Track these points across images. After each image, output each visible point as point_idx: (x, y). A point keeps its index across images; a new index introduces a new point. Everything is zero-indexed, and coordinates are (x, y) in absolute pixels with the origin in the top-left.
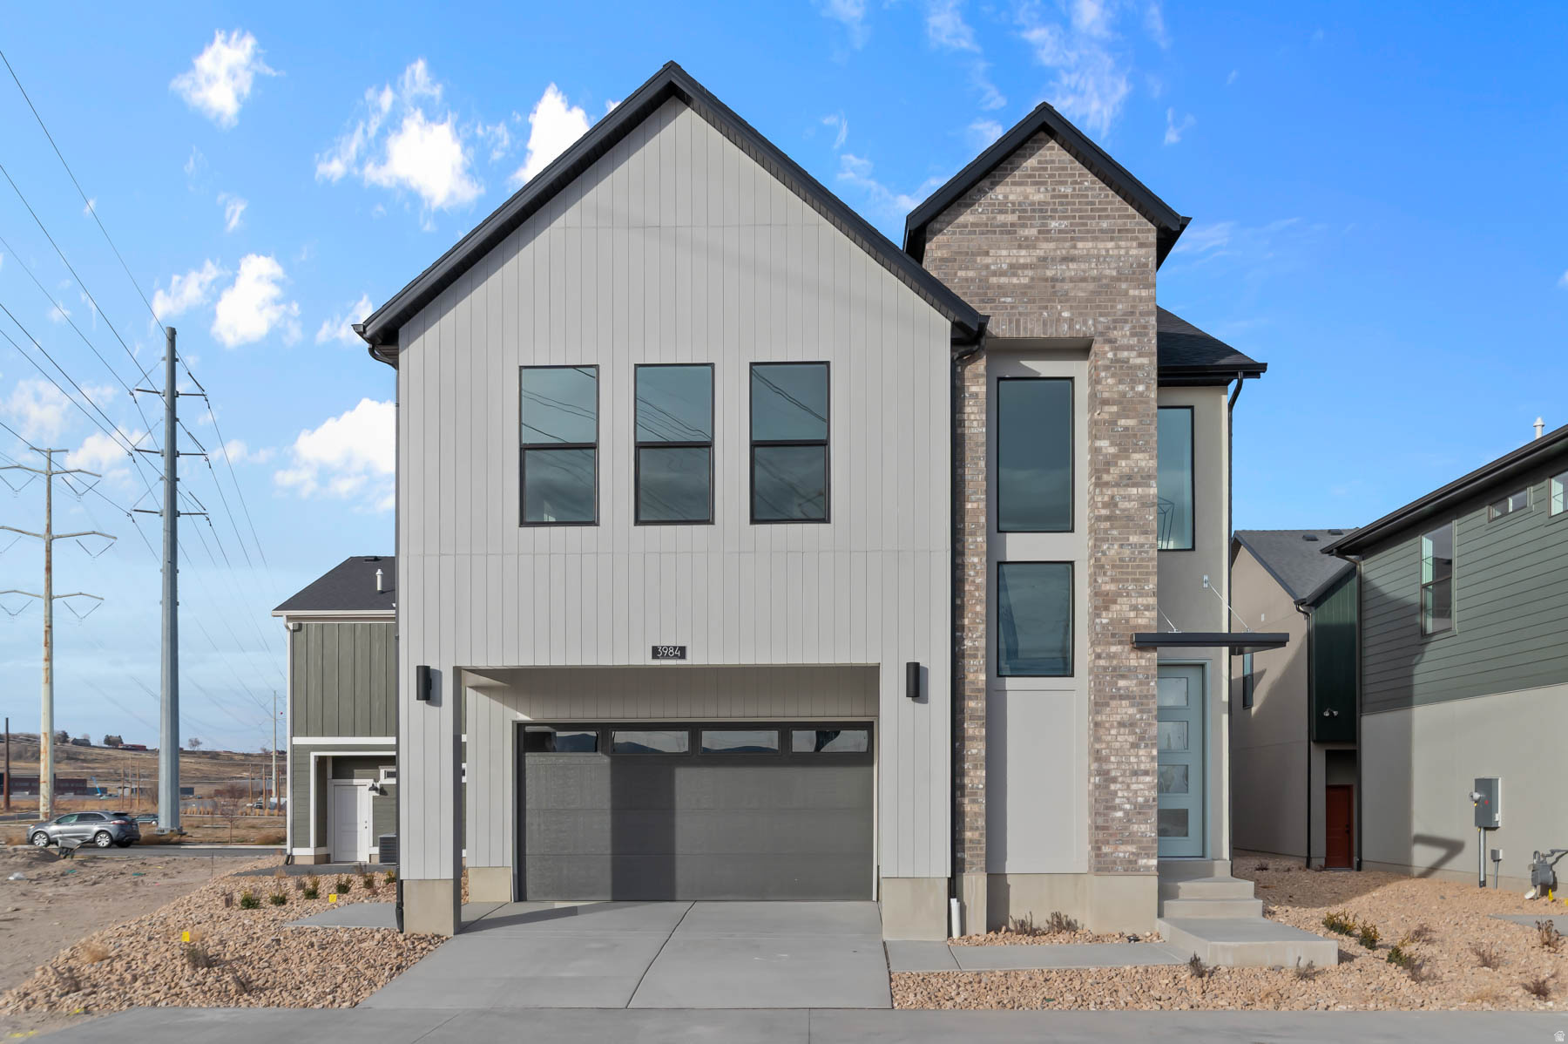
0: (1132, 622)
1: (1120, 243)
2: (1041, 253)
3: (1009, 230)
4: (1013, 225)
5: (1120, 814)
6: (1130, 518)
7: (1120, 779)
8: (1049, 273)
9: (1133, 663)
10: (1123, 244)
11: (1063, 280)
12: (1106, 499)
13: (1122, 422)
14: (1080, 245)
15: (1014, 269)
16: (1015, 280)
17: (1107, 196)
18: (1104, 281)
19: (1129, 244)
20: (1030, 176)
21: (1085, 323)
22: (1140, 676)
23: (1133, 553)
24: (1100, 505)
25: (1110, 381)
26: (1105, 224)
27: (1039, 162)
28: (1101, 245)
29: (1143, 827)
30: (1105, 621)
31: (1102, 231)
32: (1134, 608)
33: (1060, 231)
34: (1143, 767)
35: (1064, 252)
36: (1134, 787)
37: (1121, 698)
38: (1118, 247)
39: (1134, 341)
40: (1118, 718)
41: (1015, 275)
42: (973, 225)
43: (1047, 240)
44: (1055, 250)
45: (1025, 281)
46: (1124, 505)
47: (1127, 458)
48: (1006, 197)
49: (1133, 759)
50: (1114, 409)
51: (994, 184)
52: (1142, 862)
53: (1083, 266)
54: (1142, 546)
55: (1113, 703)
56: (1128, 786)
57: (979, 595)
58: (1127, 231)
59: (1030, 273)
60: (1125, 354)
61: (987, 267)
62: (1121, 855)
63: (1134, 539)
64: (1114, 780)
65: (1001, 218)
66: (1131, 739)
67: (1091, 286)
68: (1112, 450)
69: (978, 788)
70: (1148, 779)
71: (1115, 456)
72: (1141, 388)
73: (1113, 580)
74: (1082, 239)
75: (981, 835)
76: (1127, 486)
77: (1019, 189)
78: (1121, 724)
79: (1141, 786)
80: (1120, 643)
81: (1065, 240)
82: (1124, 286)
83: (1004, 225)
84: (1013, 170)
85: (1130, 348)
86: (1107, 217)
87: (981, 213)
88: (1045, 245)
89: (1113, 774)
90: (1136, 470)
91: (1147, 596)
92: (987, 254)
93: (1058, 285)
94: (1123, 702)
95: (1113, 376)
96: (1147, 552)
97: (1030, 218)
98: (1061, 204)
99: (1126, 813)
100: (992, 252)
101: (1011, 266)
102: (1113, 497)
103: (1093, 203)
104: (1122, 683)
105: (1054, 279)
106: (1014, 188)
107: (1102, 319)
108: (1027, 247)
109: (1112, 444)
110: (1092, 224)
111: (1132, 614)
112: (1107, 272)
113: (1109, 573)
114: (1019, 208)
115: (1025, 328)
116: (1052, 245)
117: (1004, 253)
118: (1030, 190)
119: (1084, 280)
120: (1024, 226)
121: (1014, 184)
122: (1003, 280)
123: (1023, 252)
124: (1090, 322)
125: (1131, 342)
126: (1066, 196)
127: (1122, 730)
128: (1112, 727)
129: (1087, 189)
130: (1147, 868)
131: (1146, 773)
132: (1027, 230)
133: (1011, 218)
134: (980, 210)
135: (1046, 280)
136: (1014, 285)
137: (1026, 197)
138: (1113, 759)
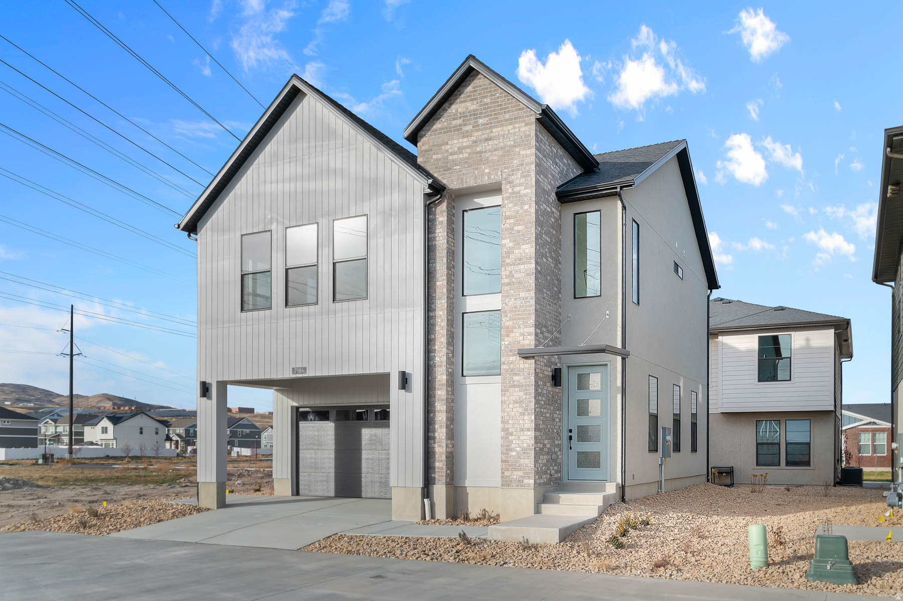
0: (522, 343)
1: (515, 125)
2: (474, 138)
3: (458, 129)
4: (460, 125)
5: (514, 453)
6: (520, 283)
7: (514, 433)
8: (478, 149)
9: (522, 366)
10: (517, 125)
11: (485, 152)
12: (508, 273)
13: (516, 228)
14: (494, 130)
15: (461, 150)
16: (461, 156)
17: (509, 100)
18: (507, 148)
19: (520, 125)
20: (469, 96)
21: (496, 174)
22: (525, 374)
23: (522, 303)
24: (504, 277)
25: (510, 205)
26: (507, 116)
27: (474, 88)
28: (505, 128)
29: (526, 461)
30: (507, 343)
31: (506, 120)
32: (523, 335)
33: (484, 124)
34: (526, 426)
35: (486, 136)
36: (522, 438)
37: (514, 386)
38: (514, 128)
39: (523, 180)
40: (513, 398)
41: (461, 153)
42: (441, 129)
43: (477, 131)
44: (481, 135)
45: (466, 155)
46: (517, 275)
47: (519, 248)
48: (457, 111)
49: (521, 422)
50: (512, 221)
51: (451, 104)
52: (526, 481)
53: (496, 142)
54: (526, 298)
55: (511, 390)
56: (519, 437)
57: (443, 333)
58: (519, 117)
59: (469, 150)
60: (518, 189)
61: (447, 151)
62: (515, 477)
63: (522, 295)
64: (511, 434)
65: (454, 123)
66: (520, 410)
67: (500, 153)
68: (511, 245)
69: (442, 439)
70: (529, 433)
71: (513, 248)
72: (526, 207)
73: (510, 320)
74: (496, 127)
75: (443, 464)
76: (519, 264)
77: (463, 105)
78: (515, 402)
79: (525, 437)
80: (514, 355)
81: (486, 129)
82: (517, 150)
83: (456, 126)
84: (460, 95)
85: (521, 185)
86: (509, 112)
87: (445, 122)
88: (476, 134)
89: (511, 430)
90: (523, 255)
91: (530, 327)
92: (447, 144)
93: (483, 154)
94: (516, 389)
95: (511, 202)
96: (529, 302)
97: (469, 120)
98: (485, 109)
99: (518, 453)
100: (450, 142)
101: (459, 148)
102: (511, 272)
103: (501, 105)
104: (516, 378)
105: (481, 152)
106: (460, 105)
107: (505, 170)
108: (467, 136)
109: (510, 241)
110: (501, 117)
111: (521, 338)
112: (508, 143)
113: (509, 316)
114: (463, 116)
115: (466, 182)
116: (480, 133)
117: (456, 141)
118: (468, 104)
119: (496, 150)
120: (465, 125)
121: (461, 102)
122: (455, 157)
123: (465, 140)
124: (499, 173)
125: (521, 181)
126: (487, 104)
127: (515, 405)
128: (510, 403)
129: (498, 98)
130: (529, 485)
131: (528, 430)
132: (467, 127)
133: (459, 122)
134: (444, 120)
135: (477, 153)
136: (461, 159)
137: (467, 109)
138: (510, 421)
